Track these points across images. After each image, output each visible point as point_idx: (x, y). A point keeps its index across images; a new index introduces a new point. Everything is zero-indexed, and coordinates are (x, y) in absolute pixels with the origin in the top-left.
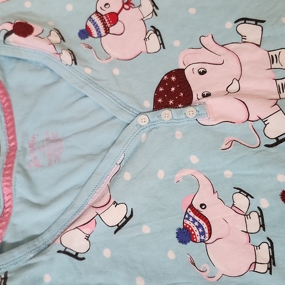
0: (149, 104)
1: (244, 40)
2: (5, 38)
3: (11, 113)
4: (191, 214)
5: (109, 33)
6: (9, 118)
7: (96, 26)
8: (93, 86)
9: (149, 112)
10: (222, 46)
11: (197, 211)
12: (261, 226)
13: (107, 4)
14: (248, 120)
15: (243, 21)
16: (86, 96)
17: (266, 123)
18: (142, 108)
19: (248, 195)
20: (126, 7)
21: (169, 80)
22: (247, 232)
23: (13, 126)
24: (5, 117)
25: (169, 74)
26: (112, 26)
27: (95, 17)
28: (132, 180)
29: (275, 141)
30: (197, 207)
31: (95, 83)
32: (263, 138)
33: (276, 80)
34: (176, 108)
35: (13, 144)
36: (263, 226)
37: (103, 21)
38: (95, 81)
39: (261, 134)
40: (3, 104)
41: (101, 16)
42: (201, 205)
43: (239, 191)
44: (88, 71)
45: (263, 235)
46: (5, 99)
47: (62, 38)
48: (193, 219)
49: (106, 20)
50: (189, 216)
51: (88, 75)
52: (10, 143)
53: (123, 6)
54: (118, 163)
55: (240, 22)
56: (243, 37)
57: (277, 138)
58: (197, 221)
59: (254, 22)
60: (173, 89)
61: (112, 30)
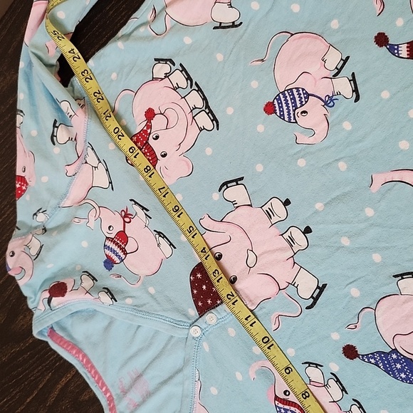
0: (193, 312)
1: (235, 206)
2: (49, 305)
3: (93, 367)
4: (280, 405)
5: (127, 254)
6: (93, 372)
7: (114, 252)
8: (140, 315)
9: (197, 320)
10: (221, 221)
11: (284, 400)
12: (342, 391)
13: (110, 227)
14: (280, 290)
15: (225, 187)
16: (139, 326)
17: (296, 285)
18: (189, 319)
19: (317, 365)
20: (127, 220)
21: (196, 278)
22: (334, 402)
23: (100, 378)
24: (90, 372)
25: (193, 273)
26: (125, 245)
27: (109, 243)
28: (219, 393)
29: (312, 300)
30: (282, 396)
31: (141, 311)
32: (301, 302)
33: (282, 235)
34: (217, 306)
35: (108, 395)
36: (343, 390)
37: (117, 244)
38: (140, 309)
39: (297, 298)
40: (82, 361)
41: (112, 240)
42: (285, 392)
43: (308, 365)
44: (129, 301)
45: (348, 398)
46: (81, 355)
47: (94, 279)
48: (284, 409)
49: (118, 242)
50: (280, 408)
51: (131, 305)
52: (106, 394)
53: (124, 220)
54: (197, 380)
55: (223, 189)
56: (234, 203)
57: (312, 297)
58: (288, 410)
59: (235, 183)
60: (204, 287)
61: (128, 249)
